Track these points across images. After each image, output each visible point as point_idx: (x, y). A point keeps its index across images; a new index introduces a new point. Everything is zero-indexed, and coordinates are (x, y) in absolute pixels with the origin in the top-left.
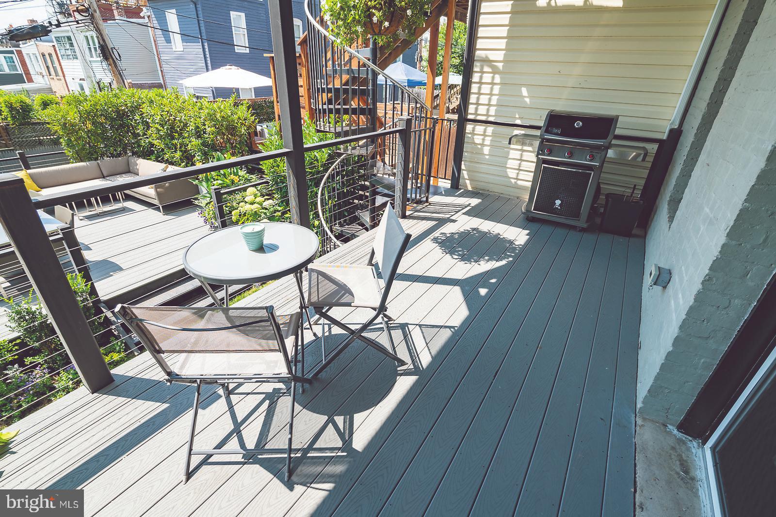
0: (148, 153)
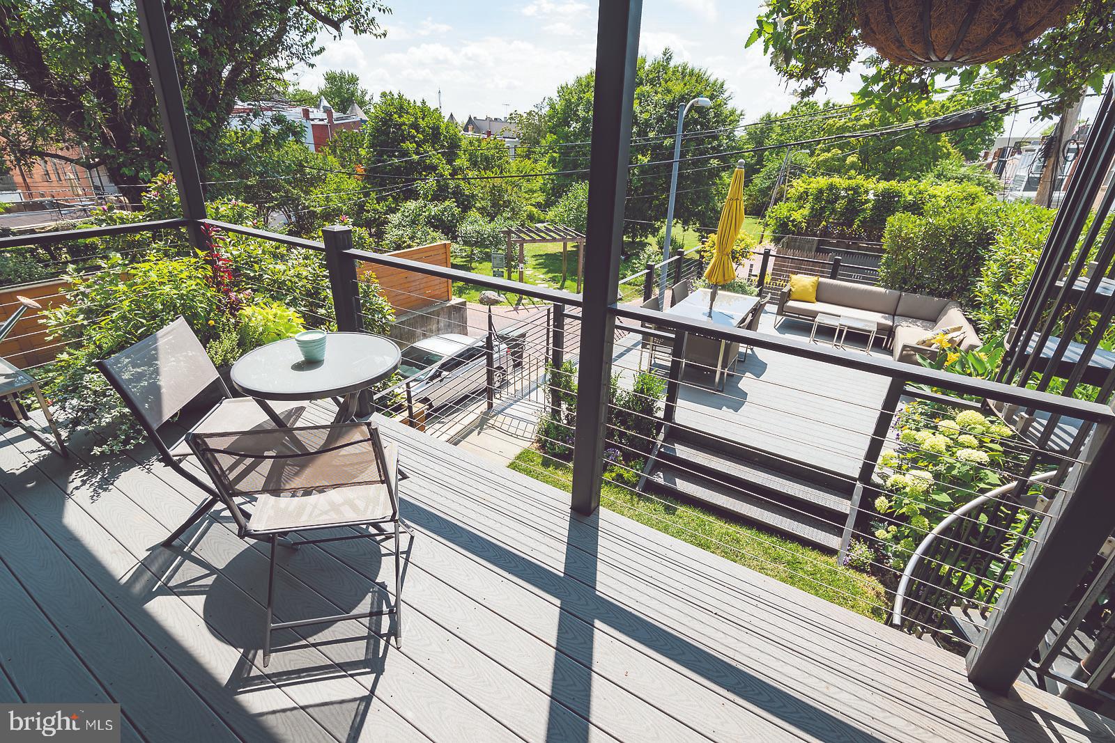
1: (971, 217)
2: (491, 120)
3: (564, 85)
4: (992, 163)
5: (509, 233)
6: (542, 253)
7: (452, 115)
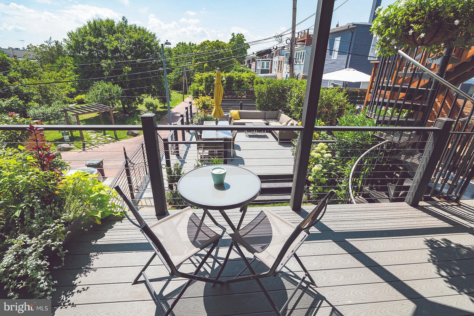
0: (287, 112)
3: (70, 32)
4: (247, 65)
5: (65, 111)
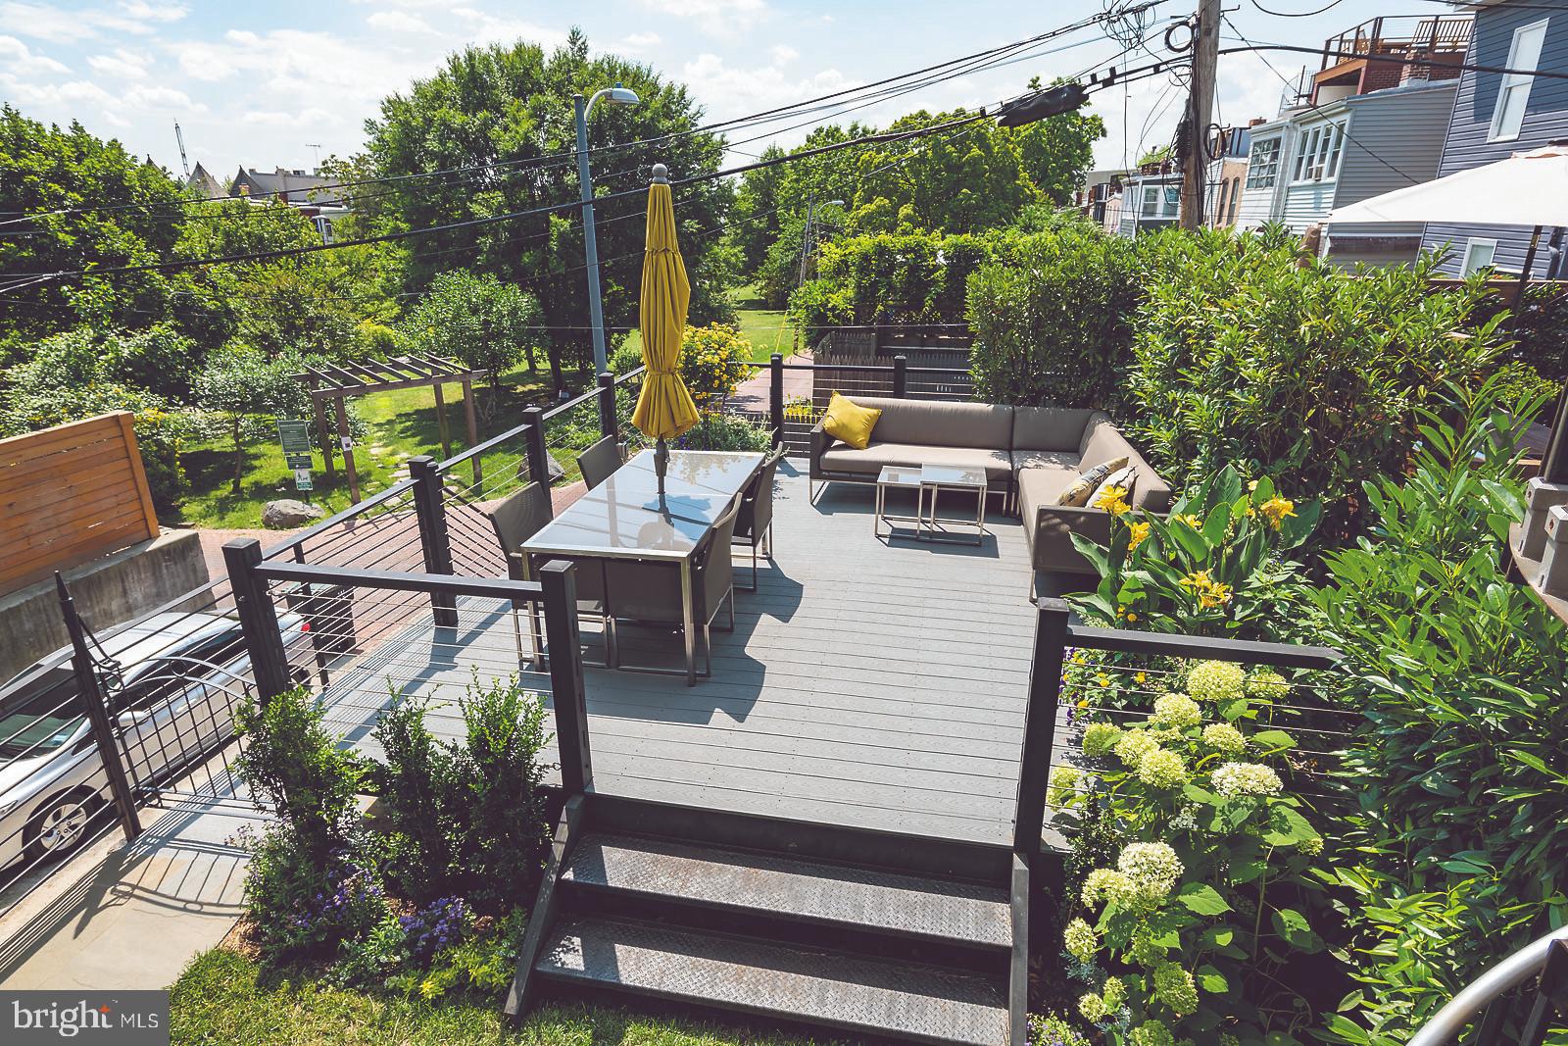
0: (1129, 415)
1: (1097, 256)
2: (287, 174)
3: (393, 97)
4: (1089, 207)
5: (312, 378)
6: (408, 410)
7: (199, 167)
